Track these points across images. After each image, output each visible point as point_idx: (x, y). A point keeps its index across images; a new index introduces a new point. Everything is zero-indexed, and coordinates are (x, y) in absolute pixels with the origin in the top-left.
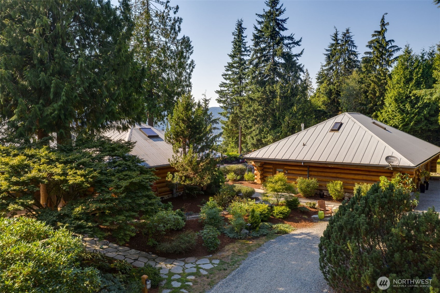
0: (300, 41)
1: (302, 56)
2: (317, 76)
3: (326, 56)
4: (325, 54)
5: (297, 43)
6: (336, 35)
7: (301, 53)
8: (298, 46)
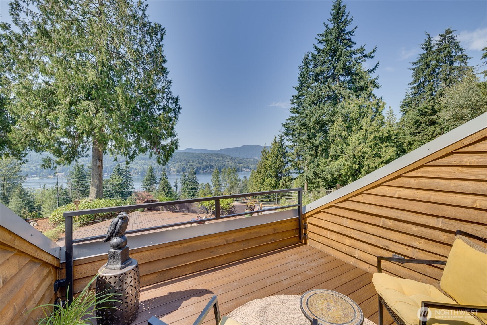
0: (374, 51)
1: (375, 71)
2: (402, 104)
3: (412, 71)
4: (411, 69)
5: (370, 56)
6: (429, 41)
7: (375, 68)
8: (370, 59)
